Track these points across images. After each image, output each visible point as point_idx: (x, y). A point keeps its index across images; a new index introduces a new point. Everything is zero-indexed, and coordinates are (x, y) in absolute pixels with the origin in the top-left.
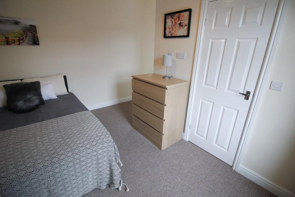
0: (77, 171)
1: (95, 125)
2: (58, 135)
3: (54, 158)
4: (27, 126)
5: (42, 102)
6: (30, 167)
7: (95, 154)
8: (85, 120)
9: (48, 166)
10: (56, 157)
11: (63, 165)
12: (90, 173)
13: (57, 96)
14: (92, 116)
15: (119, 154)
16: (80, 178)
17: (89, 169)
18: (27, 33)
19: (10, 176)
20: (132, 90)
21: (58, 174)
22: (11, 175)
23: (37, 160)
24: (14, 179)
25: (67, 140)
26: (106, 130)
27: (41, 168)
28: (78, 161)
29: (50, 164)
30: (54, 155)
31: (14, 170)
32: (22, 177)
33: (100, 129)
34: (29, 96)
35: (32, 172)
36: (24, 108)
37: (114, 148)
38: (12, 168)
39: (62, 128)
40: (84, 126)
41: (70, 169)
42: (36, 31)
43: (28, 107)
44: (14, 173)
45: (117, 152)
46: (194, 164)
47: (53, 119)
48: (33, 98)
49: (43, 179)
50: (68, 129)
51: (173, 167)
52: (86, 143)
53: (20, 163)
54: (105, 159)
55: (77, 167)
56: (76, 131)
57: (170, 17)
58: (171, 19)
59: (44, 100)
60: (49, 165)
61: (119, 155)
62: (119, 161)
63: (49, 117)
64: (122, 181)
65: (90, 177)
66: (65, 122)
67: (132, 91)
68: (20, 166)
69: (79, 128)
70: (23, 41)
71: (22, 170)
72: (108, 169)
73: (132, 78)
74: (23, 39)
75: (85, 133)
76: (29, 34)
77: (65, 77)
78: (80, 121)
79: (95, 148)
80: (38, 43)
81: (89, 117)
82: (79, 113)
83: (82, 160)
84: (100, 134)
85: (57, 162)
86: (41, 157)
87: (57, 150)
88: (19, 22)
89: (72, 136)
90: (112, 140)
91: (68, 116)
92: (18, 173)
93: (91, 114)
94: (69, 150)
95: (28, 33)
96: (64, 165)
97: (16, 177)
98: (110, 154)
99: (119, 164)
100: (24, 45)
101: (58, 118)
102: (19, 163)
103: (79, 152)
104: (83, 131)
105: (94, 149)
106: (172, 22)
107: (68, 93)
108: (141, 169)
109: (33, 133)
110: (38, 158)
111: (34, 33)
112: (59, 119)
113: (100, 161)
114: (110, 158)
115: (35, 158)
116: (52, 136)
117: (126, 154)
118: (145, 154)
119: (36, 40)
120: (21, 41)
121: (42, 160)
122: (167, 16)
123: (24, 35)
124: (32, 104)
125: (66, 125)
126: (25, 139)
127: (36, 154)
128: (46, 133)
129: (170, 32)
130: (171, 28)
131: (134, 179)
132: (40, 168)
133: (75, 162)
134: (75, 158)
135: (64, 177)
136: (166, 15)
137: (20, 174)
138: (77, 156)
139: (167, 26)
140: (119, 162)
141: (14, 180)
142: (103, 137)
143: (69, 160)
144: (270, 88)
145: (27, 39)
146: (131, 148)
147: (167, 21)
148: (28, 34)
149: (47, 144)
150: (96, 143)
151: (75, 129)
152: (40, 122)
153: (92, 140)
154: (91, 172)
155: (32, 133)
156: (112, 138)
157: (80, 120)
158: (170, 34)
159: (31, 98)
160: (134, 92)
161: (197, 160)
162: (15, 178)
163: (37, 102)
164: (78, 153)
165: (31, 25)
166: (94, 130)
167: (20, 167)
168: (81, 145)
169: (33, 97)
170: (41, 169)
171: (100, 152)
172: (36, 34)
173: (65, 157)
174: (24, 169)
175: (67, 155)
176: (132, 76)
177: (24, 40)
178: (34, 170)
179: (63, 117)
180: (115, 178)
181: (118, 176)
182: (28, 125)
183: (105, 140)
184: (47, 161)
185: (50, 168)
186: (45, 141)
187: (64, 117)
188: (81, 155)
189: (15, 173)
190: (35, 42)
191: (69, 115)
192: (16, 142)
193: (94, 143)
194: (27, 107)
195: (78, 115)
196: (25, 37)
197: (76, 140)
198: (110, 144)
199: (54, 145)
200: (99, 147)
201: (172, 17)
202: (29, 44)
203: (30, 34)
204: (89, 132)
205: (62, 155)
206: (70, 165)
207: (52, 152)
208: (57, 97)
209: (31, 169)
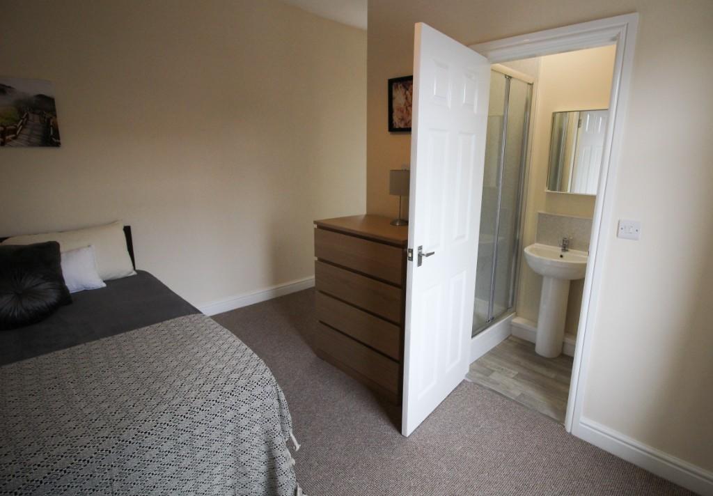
0: (182, 465)
1: (226, 346)
2: (127, 375)
3: (124, 429)
4: (32, 359)
5: (66, 298)
6: (62, 456)
7: (230, 415)
8: (196, 336)
9: (110, 452)
10: (129, 427)
11: (147, 448)
12: (216, 470)
13: (104, 282)
14: (212, 327)
15: (289, 415)
16: (190, 484)
17: (214, 460)
18: (27, 116)
19: (7, 482)
20: (315, 256)
21: (133, 474)
22: (10, 480)
23: (79, 437)
24: (19, 489)
25: (154, 386)
26: (255, 356)
27: (91, 457)
28: (186, 436)
29: (115, 446)
30: (124, 424)
31: (16, 467)
32: (41, 482)
33: (239, 355)
34: (28, 283)
35: (68, 467)
36: (16, 314)
37: (279, 400)
38: (10, 464)
39: (134, 359)
40: (195, 350)
41: (166, 460)
42: (53, 111)
43: (27, 310)
44: (16, 475)
45: (286, 412)
46: (477, 429)
47: (106, 339)
48: (42, 287)
49: (94, 490)
50: (151, 360)
51: (428, 442)
52: (207, 387)
53: (31, 449)
54: (257, 428)
55: (183, 453)
56: (175, 363)
57: (400, 85)
58: (403, 90)
59: (71, 292)
60: (113, 447)
61: (290, 418)
62: (292, 435)
63: (93, 335)
64: (299, 489)
65: (216, 481)
66: (140, 345)
67: (316, 259)
68: (32, 457)
69: (181, 355)
70: (14, 136)
71: (39, 465)
72: (264, 457)
73: (316, 226)
74: (14, 131)
75: (201, 366)
76: (35, 119)
77: (127, 230)
78: (183, 340)
79: (232, 400)
80: (58, 141)
81: (204, 329)
82: (176, 319)
83: (197, 432)
84: (242, 366)
85: (133, 438)
86: (89, 431)
87: (131, 411)
88: (9, 87)
89: (165, 374)
90: (273, 378)
91: (146, 328)
92: (28, 474)
93: (209, 321)
94: (163, 407)
95: (31, 116)
96: (150, 448)
97: (24, 484)
98: (268, 414)
99: (290, 444)
100: (17, 146)
101: (120, 335)
102: (28, 450)
103: (191, 410)
104: (195, 362)
105: (228, 404)
106: (405, 97)
107: (134, 273)
108: (346, 455)
109: (53, 376)
110: (80, 434)
111: (48, 116)
112: (121, 337)
113: (245, 434)
114: (269, 426)
115: (72, 434)
116: (109, 380)
117: (304, 422)
118: (353, 419)
119: (52, 133)
120: (8, 135)
121: (92, 438)
122: (395, 83)
123: (17, 122)
124: (38, 304)
125: (145, 352)
126: (32, 393)
127: (72, 424)
128: (91, 372)
129: (402, 119)
130: (405, 111)
131: (330, 481)
132: (88, 456)
133: (180, 440)
134: (180, 427)
135: (151, 483)
136: (391, 82)
137: (34, 475)
138: (185, 424)
139: (395, 105)
140: (290, 438)
141: (19, 492)
142: (249, 371)
143: (165, 435)
144: (617, 235)
145: (27, 131)
146: (316, 408)
147: (394, 94)
148: (31, 118)
149: (101, 399)
150: (233, 386)
151: (171, 359)
152: (68, 349)
153: (221, 380)
154: (219, 468)
155: (48, 377)
156: (273, 374)
157: (180, 337)
158: (403, 123)
159: (37, 285)
160: (320, 260)
161: (485, 420)
162: (21, 486)
163: (53, 297)
164: (187, 413)
165: (41, 96)
166: (225, 358)
167: (32, 459)
168: (193, 394)
169: (40, 284)
170: (90, 461)
171: (243, 409)
172: (54, 117)
173: (155, 426)
174: (45, 463)
175: (160, 421)
176: (315, 222)
177: (18, 132)
178: (72, 463)
179: (132, 332)
180: (282, 479)
181: (290, 475)
182: (34, 358)
183: (256, 378)
184: (107, 438)
185: (113, 456)
186: (92, 393)
187: (135, 333)
188: (196, 419)
189: (21, 473)
190: (50, 138)
191: (148, 327)
192: (9, 400)
193: (228, 388)
194: (23, 311)
195: (173, 325)
196: (22, 124)
197: (179, 383)
198: (268, 388)
199: (120, 400)
200: (243, 397)
201: (404, 86)
202: (32, 145)
203: (37, 117)
204: (212, 363)
205: (145, 421)
206: (166, 447)
207: (118, 416)
208: (104, 285)
209: (65, 462)
